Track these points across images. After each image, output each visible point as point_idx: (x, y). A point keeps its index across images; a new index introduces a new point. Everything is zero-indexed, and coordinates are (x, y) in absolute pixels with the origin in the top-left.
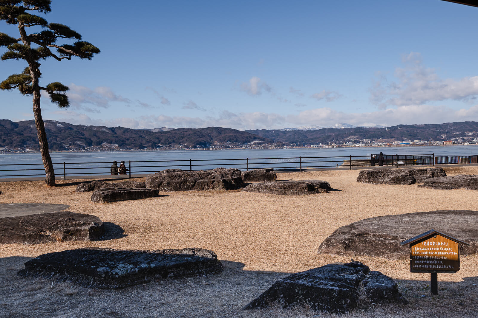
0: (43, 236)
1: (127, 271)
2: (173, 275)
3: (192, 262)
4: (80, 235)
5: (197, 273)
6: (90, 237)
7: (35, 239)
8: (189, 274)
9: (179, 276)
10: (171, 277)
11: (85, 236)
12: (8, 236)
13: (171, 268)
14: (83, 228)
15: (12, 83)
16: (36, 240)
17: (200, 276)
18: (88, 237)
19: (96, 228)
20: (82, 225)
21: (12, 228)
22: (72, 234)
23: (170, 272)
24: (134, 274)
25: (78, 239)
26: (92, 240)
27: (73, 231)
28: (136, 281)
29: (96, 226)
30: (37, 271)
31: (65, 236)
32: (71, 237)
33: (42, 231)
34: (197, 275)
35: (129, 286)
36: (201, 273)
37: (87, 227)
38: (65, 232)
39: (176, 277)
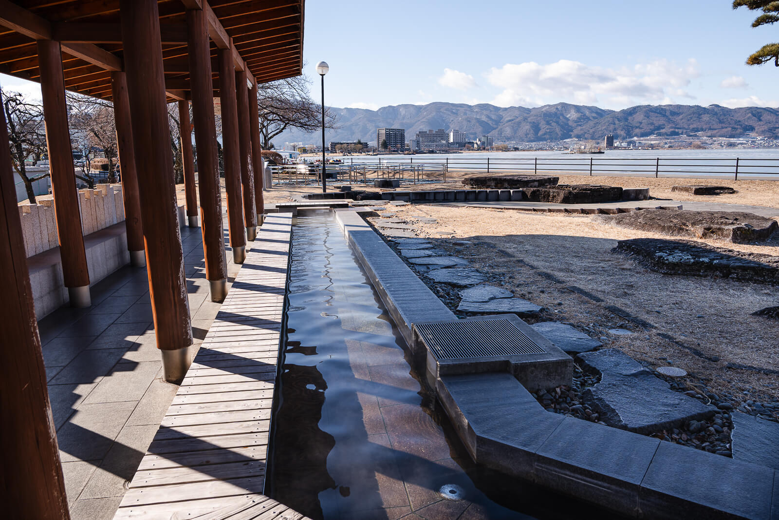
0: (683, 229)
1: (681, 260)
2: (735, 276)
3: (766, 269)
4: (722, 234)
5: (769, 282)
6: (732, 239)
7: (673, 231)
8: (758, 280)
9: (743, 279)
10: (733, 278)
11: (727, 236)
12: (649, 225)
13: (735, 268)
14: (727, 227)
15: (762, 56)
16: (675, 232)
17: (773, 286)
18: (730, 238)
19: (745, 230)
20: (730, 224)
21: (659, 218)
22: (713, 232)
23: (734, 273)
24: (687, 264)
25: (719, 238)
26: (734, 242)
27: (715, 229)
28: (690, 272)
29: (747, 228)
30: (623, 249)
31: (705, 233)
32: (712, 235)
33: (684, 224)
34: (769, 285)
35: (679, 274)
36: (775, 283)
37: (731, 227)
38: (705, 229)
39: (739, 280)
